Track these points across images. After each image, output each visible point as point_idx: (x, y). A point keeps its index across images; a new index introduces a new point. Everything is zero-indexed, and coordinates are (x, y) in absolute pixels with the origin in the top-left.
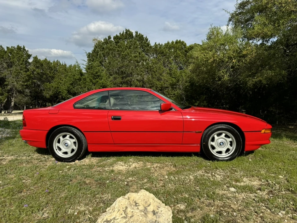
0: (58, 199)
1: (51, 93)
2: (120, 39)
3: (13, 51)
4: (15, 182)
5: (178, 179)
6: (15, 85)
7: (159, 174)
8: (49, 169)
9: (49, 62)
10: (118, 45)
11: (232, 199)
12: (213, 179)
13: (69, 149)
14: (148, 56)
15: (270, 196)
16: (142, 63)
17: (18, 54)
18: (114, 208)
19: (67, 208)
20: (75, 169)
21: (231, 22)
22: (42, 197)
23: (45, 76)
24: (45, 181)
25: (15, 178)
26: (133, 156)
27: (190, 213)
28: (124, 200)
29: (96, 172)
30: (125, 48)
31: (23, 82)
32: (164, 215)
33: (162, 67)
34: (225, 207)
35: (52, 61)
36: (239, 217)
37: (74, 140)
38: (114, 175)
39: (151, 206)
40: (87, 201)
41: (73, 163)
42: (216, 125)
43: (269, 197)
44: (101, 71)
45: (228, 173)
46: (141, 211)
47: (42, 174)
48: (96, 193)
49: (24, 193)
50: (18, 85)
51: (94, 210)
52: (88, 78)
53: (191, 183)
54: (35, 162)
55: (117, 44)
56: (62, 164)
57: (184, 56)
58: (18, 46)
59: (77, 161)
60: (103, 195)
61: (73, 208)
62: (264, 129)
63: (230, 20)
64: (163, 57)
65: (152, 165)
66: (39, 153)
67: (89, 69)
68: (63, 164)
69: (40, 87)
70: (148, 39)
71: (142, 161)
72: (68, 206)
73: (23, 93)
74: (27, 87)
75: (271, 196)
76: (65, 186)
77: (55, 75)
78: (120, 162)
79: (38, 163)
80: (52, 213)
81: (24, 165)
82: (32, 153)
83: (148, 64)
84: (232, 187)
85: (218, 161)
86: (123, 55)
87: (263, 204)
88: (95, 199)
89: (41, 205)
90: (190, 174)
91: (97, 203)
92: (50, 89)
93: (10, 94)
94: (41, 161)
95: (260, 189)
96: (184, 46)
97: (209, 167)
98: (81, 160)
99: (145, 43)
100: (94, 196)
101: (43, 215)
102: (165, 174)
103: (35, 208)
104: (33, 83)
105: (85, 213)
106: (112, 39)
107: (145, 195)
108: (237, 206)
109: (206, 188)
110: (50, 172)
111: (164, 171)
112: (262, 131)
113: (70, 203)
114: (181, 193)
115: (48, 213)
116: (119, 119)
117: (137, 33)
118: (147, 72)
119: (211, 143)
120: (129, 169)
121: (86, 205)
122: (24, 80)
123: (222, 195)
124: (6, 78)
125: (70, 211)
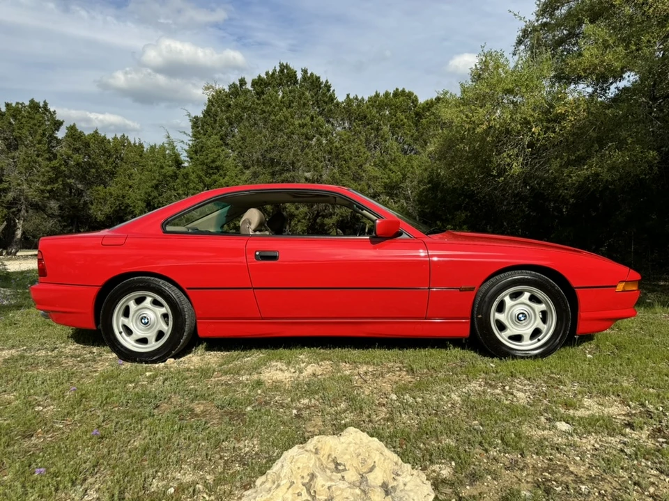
0: (124, 454)
1: (107, 209)
2: (267, 84)
3: (21, 112)
4: (17, 409)
5: (423, 402)
6: (24, 190)
7: (375, 391)
8: (102, 379)
9: (104, 138)
10: (263, 99)
11: (568, 449)
12: (508, 402)
13: (150, 331)
14: (330, 126)
15: (659, 442)
16: (318, 140)
17: (30, 118)
18: (279, 477)
19: (148, 477)
20: (166, 380)
21: (522, 47)
22: (84, 448)
23: (94, 170)
24: (91, 407)
25: (17, 402)
26: (307, 349)
27: (468, 487)
28: (306, 455)
29: (218, 385)
30: (279, 106)
31: (43, 183)
32: (412, 494)
33: (363, 150)
34: (554, 471)
35: (110, 137)
36: (597, 497)
37: (163, 310)
38: (263, 392)
39: (377, 470)
40: (200, 459)
41: (162, 364)
42: (510, 273)
43: (657, 444)
44: (222, 157)
45: (543, 386)
46: (353, 485)
47: (84, 392)
48: (222, 437)
49: (38, 438)
50: (31, 190)
51: (218, 481)
52: (193, 173)
53: (456, 412)
54: (67, 363)
55: (260, 96)
56: (133, 368)
57: (412, 124)
58: (32, 101)
59: (170, 361)
60: (239, 441)
61: (163, 476)
62: (623, 281)
63: (520, 42)
64: (365, 127)
65: (355, 369)
66: (78, 342)
67: (196, 152)
68: (136, 367)
69: (83, 196)
70: (330, 87)
71: (330, 360)
72: (151, 471)
73: (43, 210)
74: (53, 195)
75: (663, 442)
76: (141, 420)
77: (118, 169)
78: (277, 362)
79: (75, 366)
80: (107, 489)
81: (40, 370)
82: (61, 343)
83: (330, 142)
84: (561, 421)
85: (513, 359)
86: (273, 120)
87: (649, 463)
88: (219, 451)
89: (81, 468)
90: (450, 390)
91: (226, 462)
92: (105, 200)
93: (14, 212)
94: (83, 361)
95: (630, 425)
96: (413, 102)
97: (493, 372)
98: (181, 357)
99: (324, 94)
100: (217, 444)
101: (84, 495)
102: (389, 389)
103: (65, 477)
104: (65, 185)
105: (194, 490)
106: (249, 86)
107: (358, 442)
108: (583, 468)
109: (496, 423)
110: (104, 385)
111: (385, 382)
112: (618, 288)
113: (156, 464)
114: (436, 435)
115: (99, 489)
116: (274, 258)
117: (305, 71)
118: (329, 161)
119: (495, 316)
120: (299, 377)
121: (198, 467)
122: (45, 179)
123: (541, 442)
124: (3, 175)
125: (156, 485)
